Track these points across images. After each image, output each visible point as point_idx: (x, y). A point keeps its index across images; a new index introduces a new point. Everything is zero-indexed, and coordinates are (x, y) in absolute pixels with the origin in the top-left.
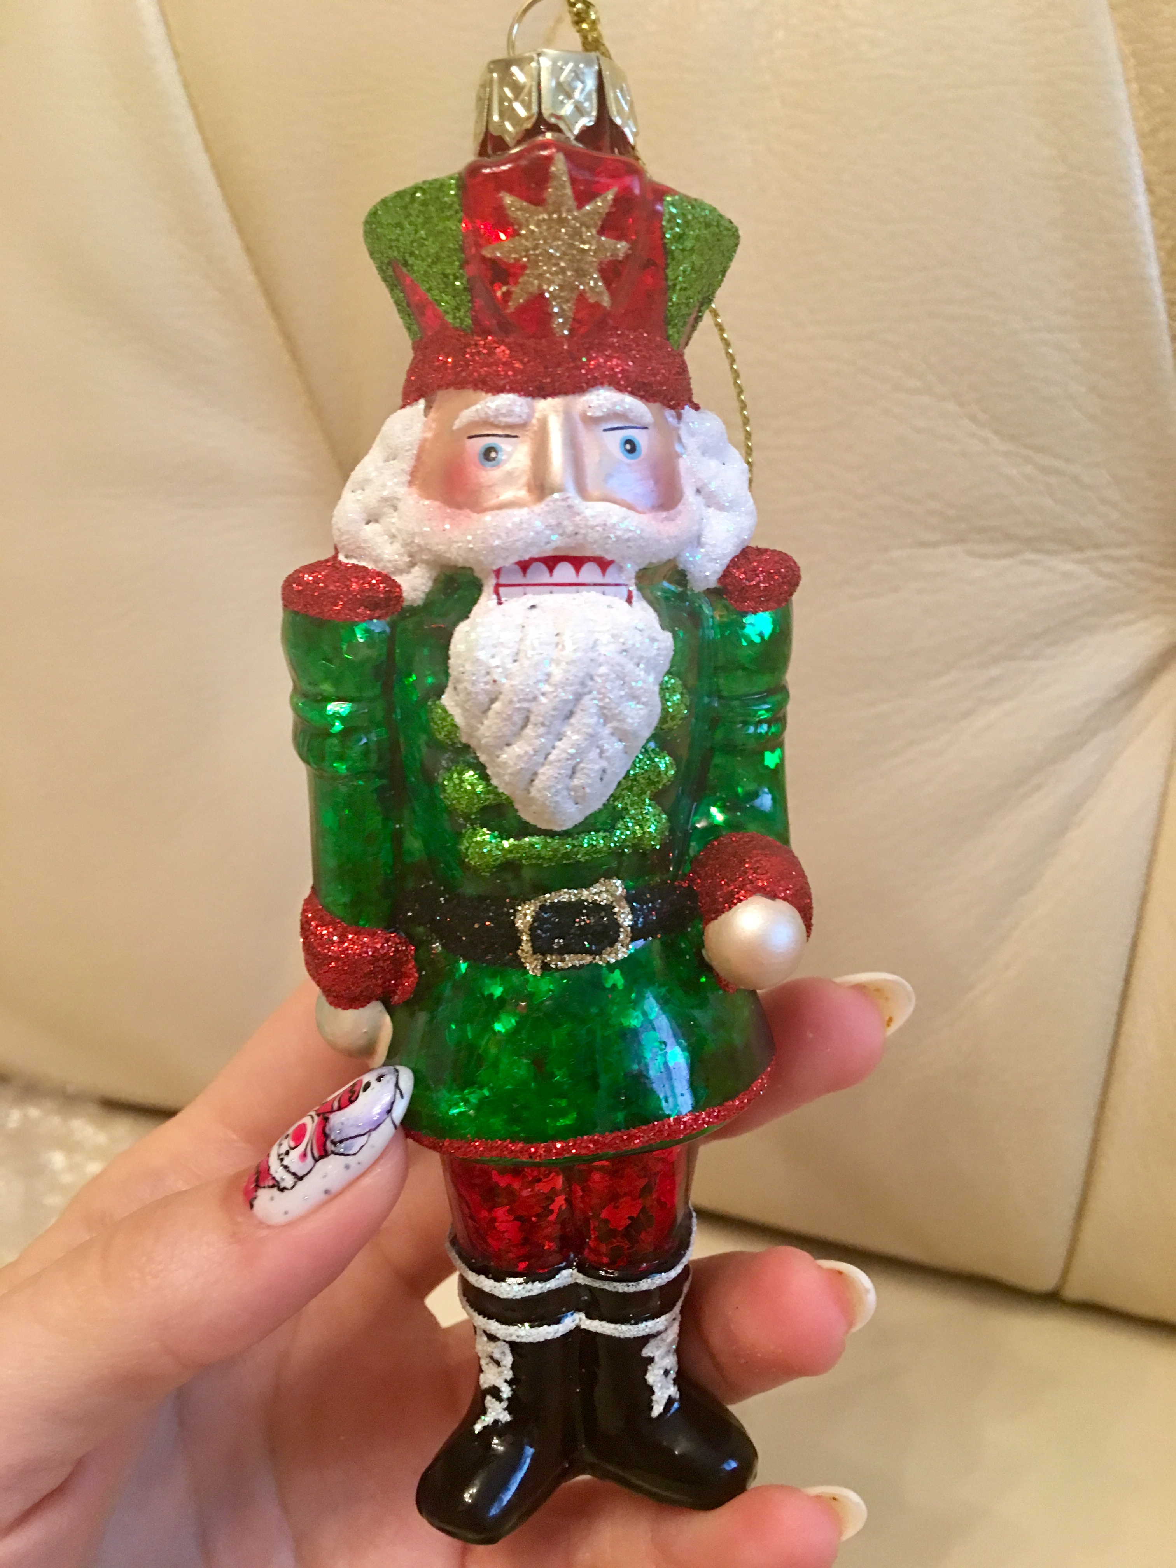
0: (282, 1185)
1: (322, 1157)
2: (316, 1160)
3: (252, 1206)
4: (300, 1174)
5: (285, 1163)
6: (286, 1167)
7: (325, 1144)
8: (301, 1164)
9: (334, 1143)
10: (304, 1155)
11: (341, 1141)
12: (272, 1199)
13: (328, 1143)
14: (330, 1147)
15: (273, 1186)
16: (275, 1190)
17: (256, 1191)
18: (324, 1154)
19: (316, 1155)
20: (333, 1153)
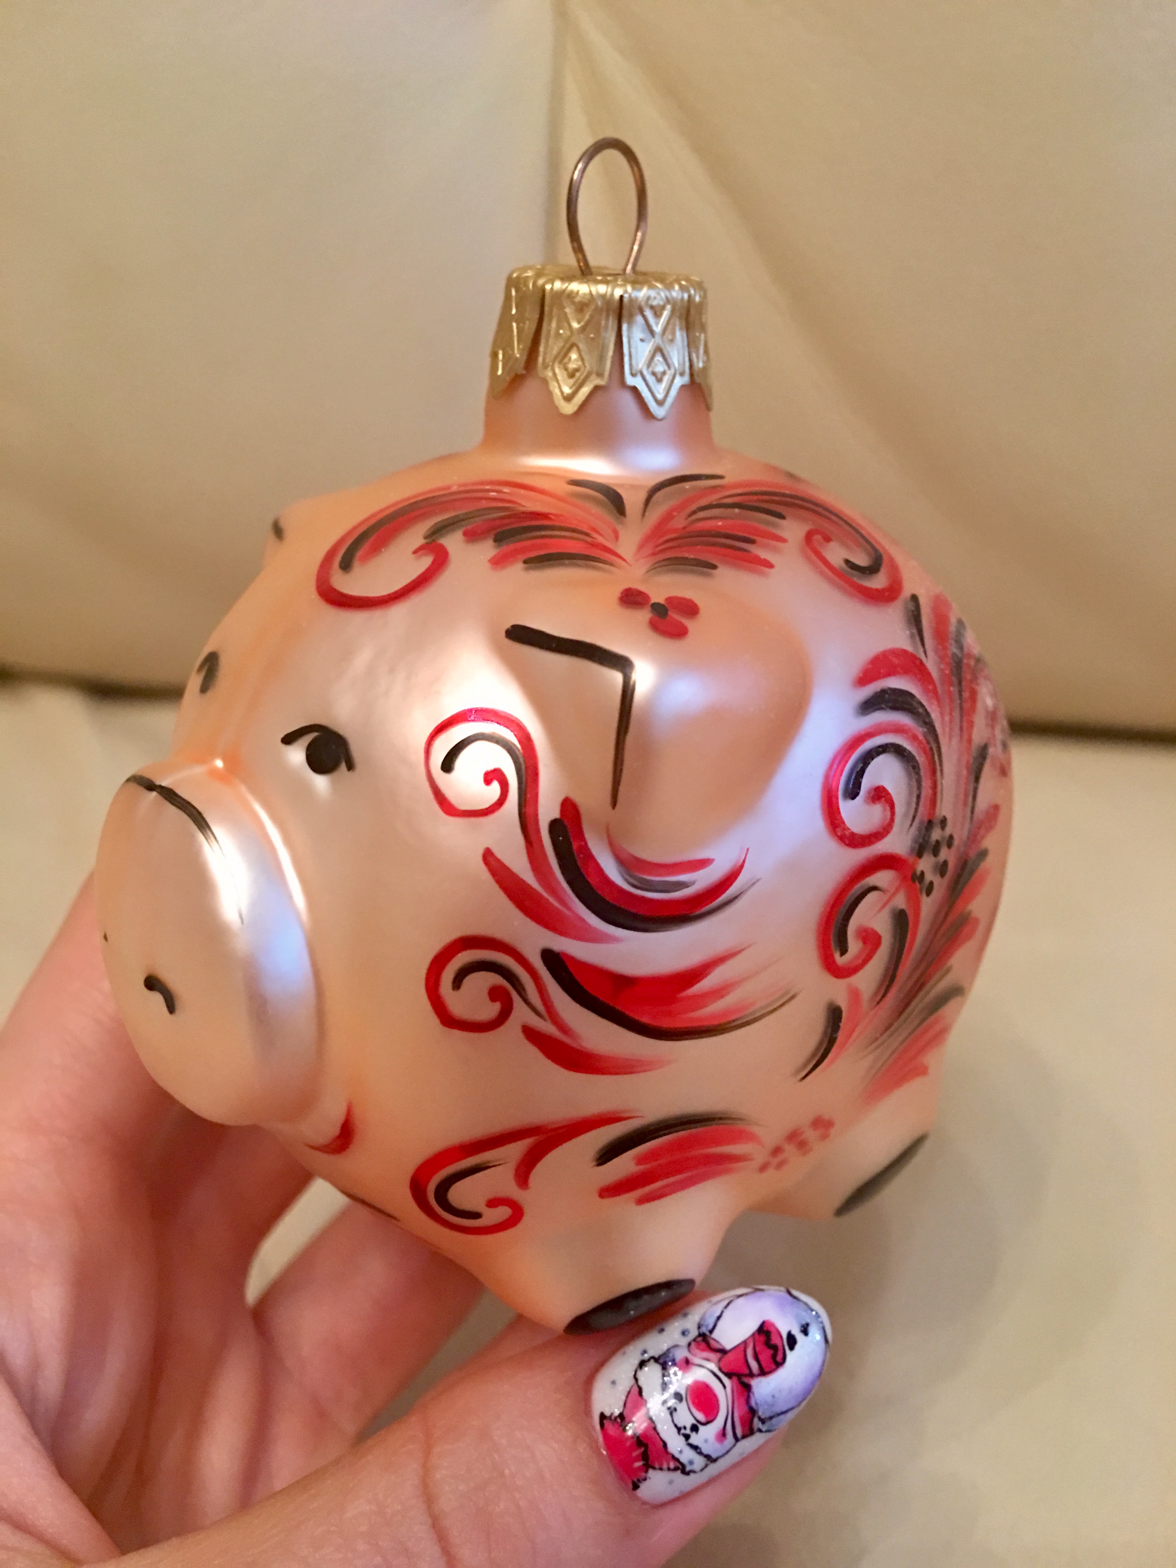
7: (753, 1421)
16: (679, 1472)
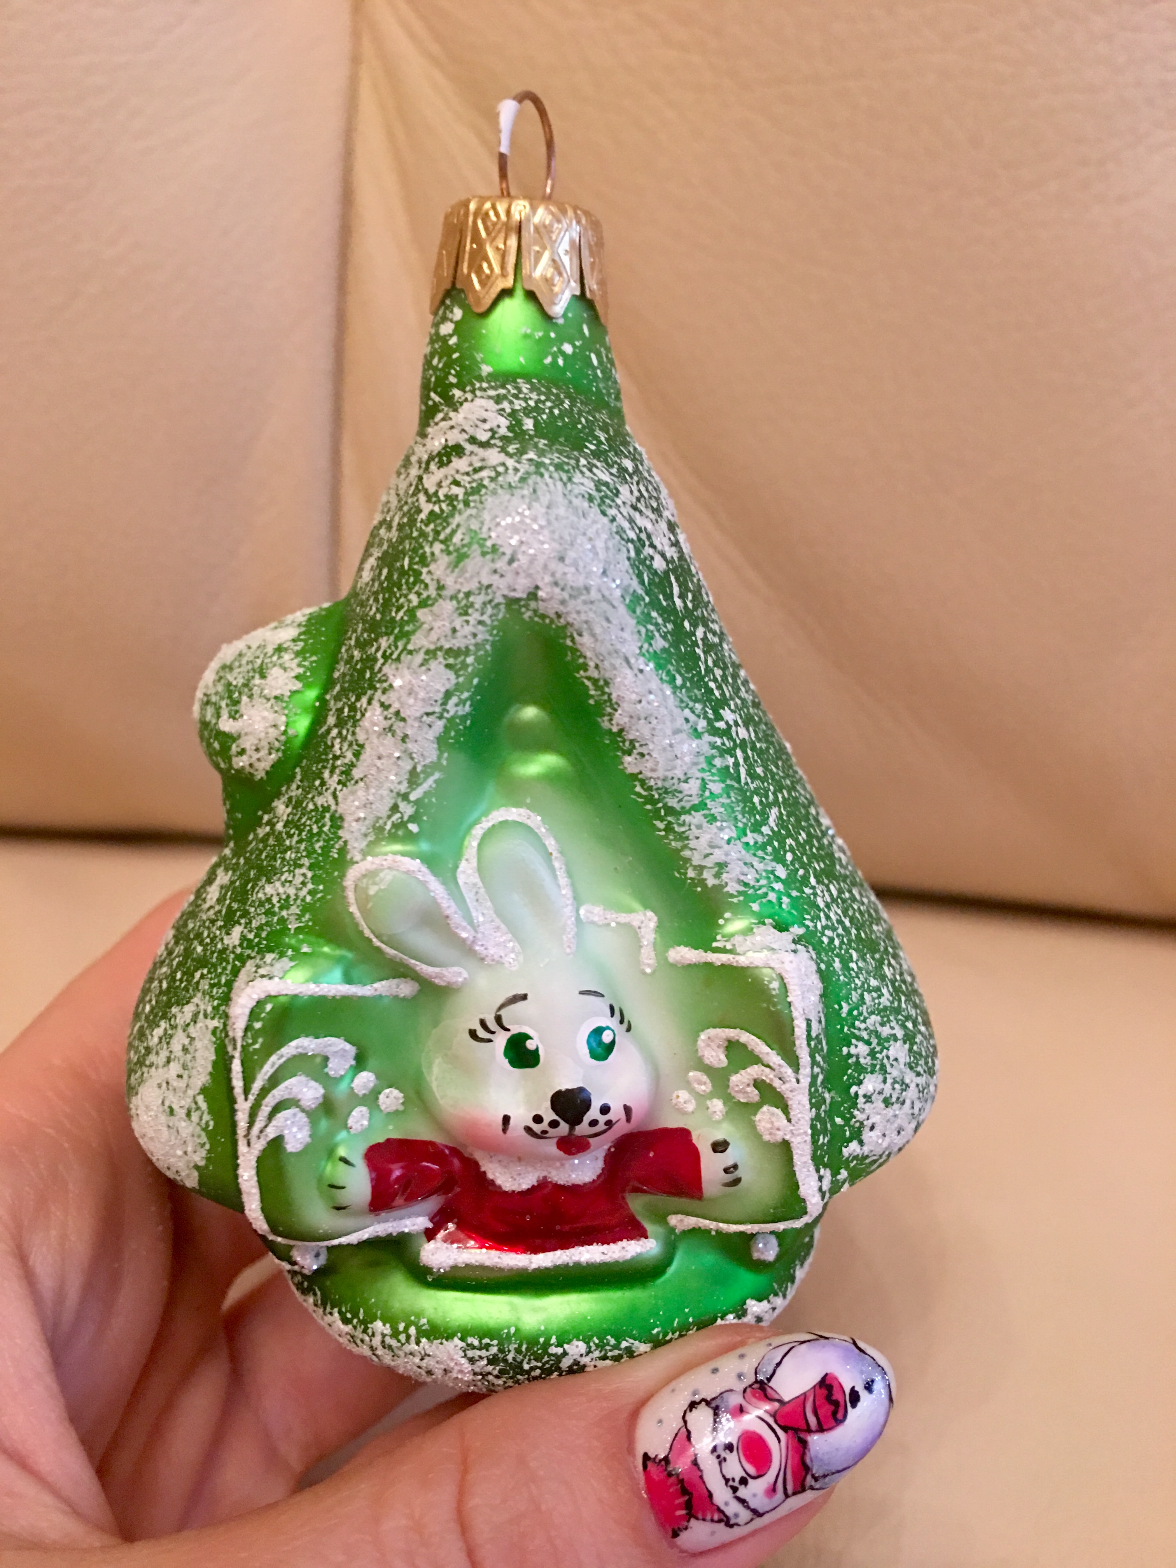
0: (732, 1522)
1: (794, 1494)
2: (787, 1496)
3: (675, 1535)
4: (761, 1511)
5: (739, 1494)
6: (742, 1501)
7: (805, 1478)
8: (766, 1500)
9: (816, 1479)
10: (773, 1489)
11: (825, 1476)
12: (713, 1533)
13: (809, 1478)
14: (809, 1480)
15: (720, 1521)
16: (723, 1524)
17: (688, 1521)
18: (800, 1488)
19: (790, 1490)
20: (812, 1488)
